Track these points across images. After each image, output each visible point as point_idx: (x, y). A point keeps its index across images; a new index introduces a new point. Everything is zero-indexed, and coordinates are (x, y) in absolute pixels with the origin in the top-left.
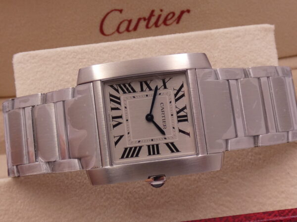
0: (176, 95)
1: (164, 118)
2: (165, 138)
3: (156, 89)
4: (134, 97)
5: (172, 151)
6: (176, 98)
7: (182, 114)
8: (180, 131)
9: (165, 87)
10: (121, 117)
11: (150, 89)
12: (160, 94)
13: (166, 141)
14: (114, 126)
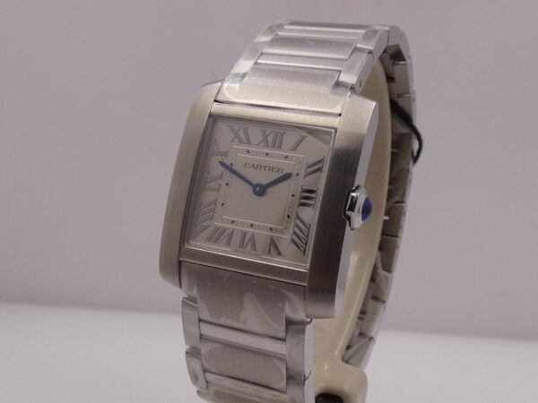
0: (241, 142)
1: (267, 169)
2: (297, 175)
3: (223, 164)
4: (223, 205)
5: (320, 169)
6: (245, 141)
7: (270, 139)
8: (294, 149)
9: (226, 154)
10: (244, 234)
11: (221, 177)
12: (232, 164)
13: (302, 175)
14: (254, 247)
